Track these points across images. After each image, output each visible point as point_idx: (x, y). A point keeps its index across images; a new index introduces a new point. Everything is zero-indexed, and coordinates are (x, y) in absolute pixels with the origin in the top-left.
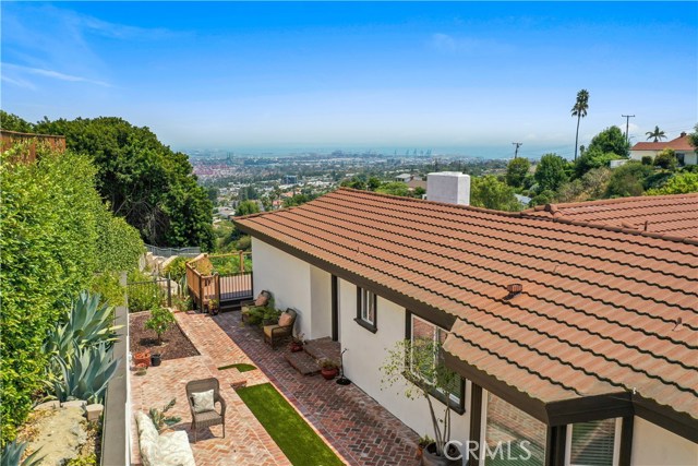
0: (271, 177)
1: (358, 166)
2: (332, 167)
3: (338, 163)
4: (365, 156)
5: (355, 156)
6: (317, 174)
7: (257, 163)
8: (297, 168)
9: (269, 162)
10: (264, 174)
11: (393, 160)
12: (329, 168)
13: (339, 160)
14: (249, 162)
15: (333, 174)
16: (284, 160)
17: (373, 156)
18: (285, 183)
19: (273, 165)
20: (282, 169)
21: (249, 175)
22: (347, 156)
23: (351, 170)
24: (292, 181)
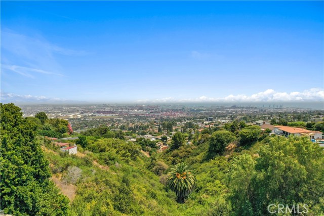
0: (201, 118)
1: (244, 113)
2: (231, 113)
3: (234, 111)
4: (248, 108)
5: (243, 108)
6: (223, 116)
7: (196, 111)
8: (214, 113)
9: (202, 110)
10: (199, 116)
11: (262, 110)
12: (230, 113)
13: (235, 109)
14: (192, 110)
15: (231, 116)
16: (208, 109)
17: (252, 108)
18: (207, 120)
19: (203, 112)
20: (207, 114)
21: (192, 117)
22: (239, 108)
23: (240, 115)
24: (211, 119)
